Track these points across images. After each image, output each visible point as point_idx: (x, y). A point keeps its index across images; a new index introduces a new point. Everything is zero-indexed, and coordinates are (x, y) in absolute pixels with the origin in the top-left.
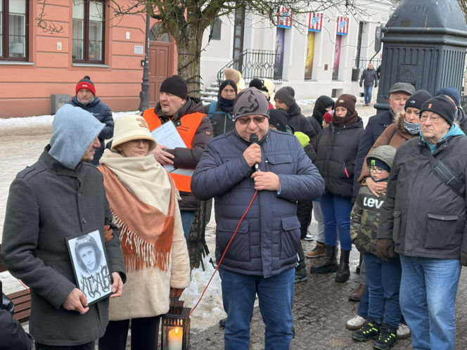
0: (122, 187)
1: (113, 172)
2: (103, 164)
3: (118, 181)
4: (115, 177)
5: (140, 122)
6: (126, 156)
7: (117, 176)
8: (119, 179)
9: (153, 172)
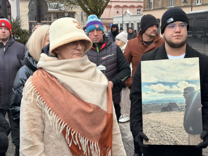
0: (62, 88)
1: (52, 76)
2: (41, 68)
3: (58, 83)
4: (54, 79)
5: (76, 24)
6: (64, 59)
7: (56, 78)
8: (59, 81)
9: (91, 72)
